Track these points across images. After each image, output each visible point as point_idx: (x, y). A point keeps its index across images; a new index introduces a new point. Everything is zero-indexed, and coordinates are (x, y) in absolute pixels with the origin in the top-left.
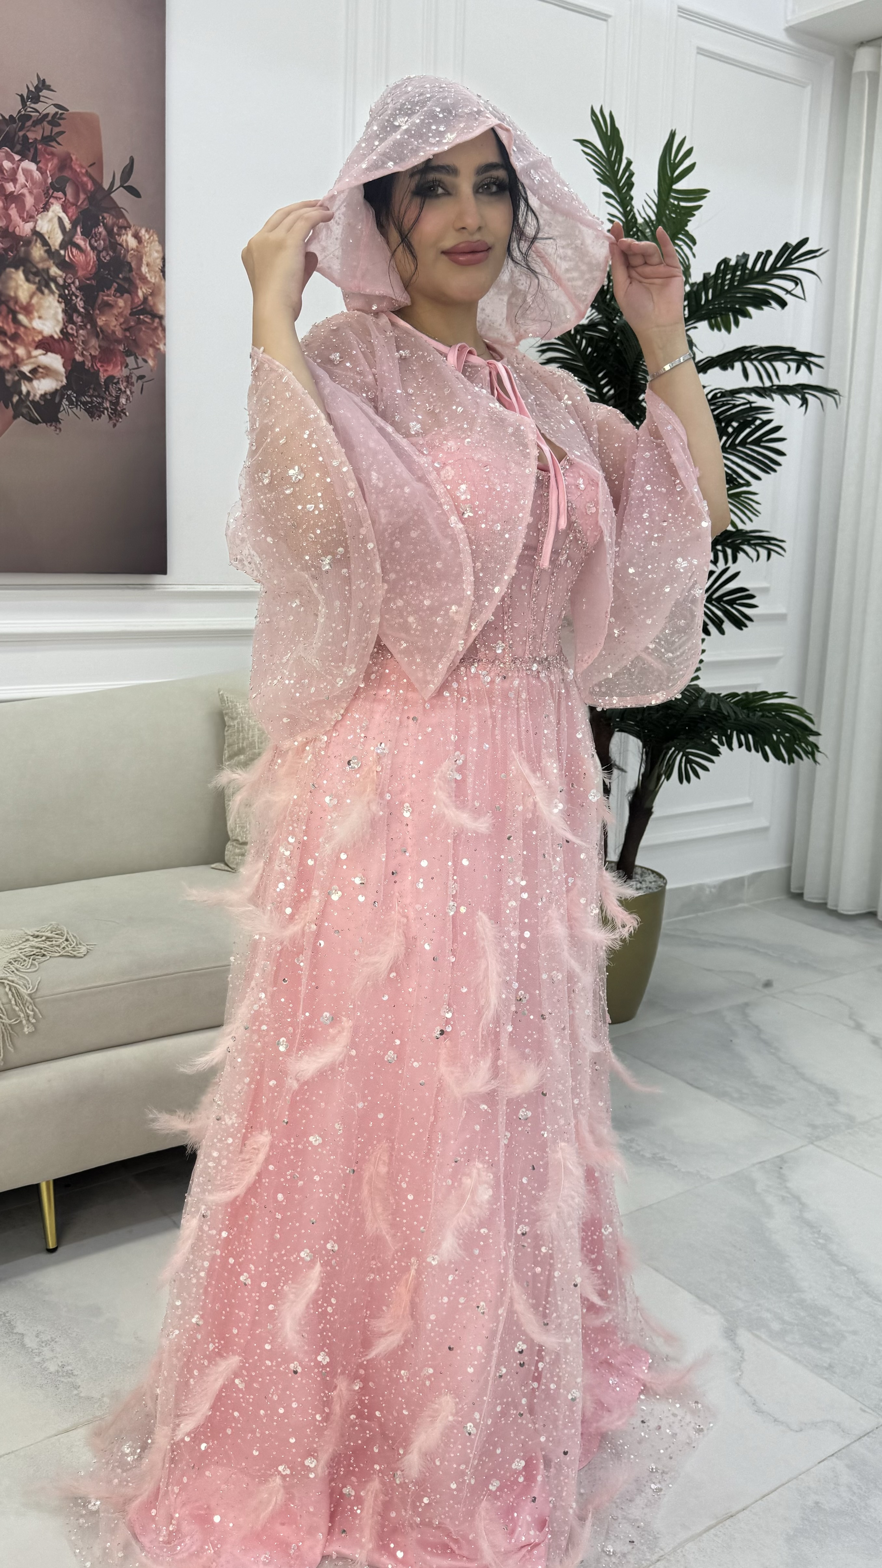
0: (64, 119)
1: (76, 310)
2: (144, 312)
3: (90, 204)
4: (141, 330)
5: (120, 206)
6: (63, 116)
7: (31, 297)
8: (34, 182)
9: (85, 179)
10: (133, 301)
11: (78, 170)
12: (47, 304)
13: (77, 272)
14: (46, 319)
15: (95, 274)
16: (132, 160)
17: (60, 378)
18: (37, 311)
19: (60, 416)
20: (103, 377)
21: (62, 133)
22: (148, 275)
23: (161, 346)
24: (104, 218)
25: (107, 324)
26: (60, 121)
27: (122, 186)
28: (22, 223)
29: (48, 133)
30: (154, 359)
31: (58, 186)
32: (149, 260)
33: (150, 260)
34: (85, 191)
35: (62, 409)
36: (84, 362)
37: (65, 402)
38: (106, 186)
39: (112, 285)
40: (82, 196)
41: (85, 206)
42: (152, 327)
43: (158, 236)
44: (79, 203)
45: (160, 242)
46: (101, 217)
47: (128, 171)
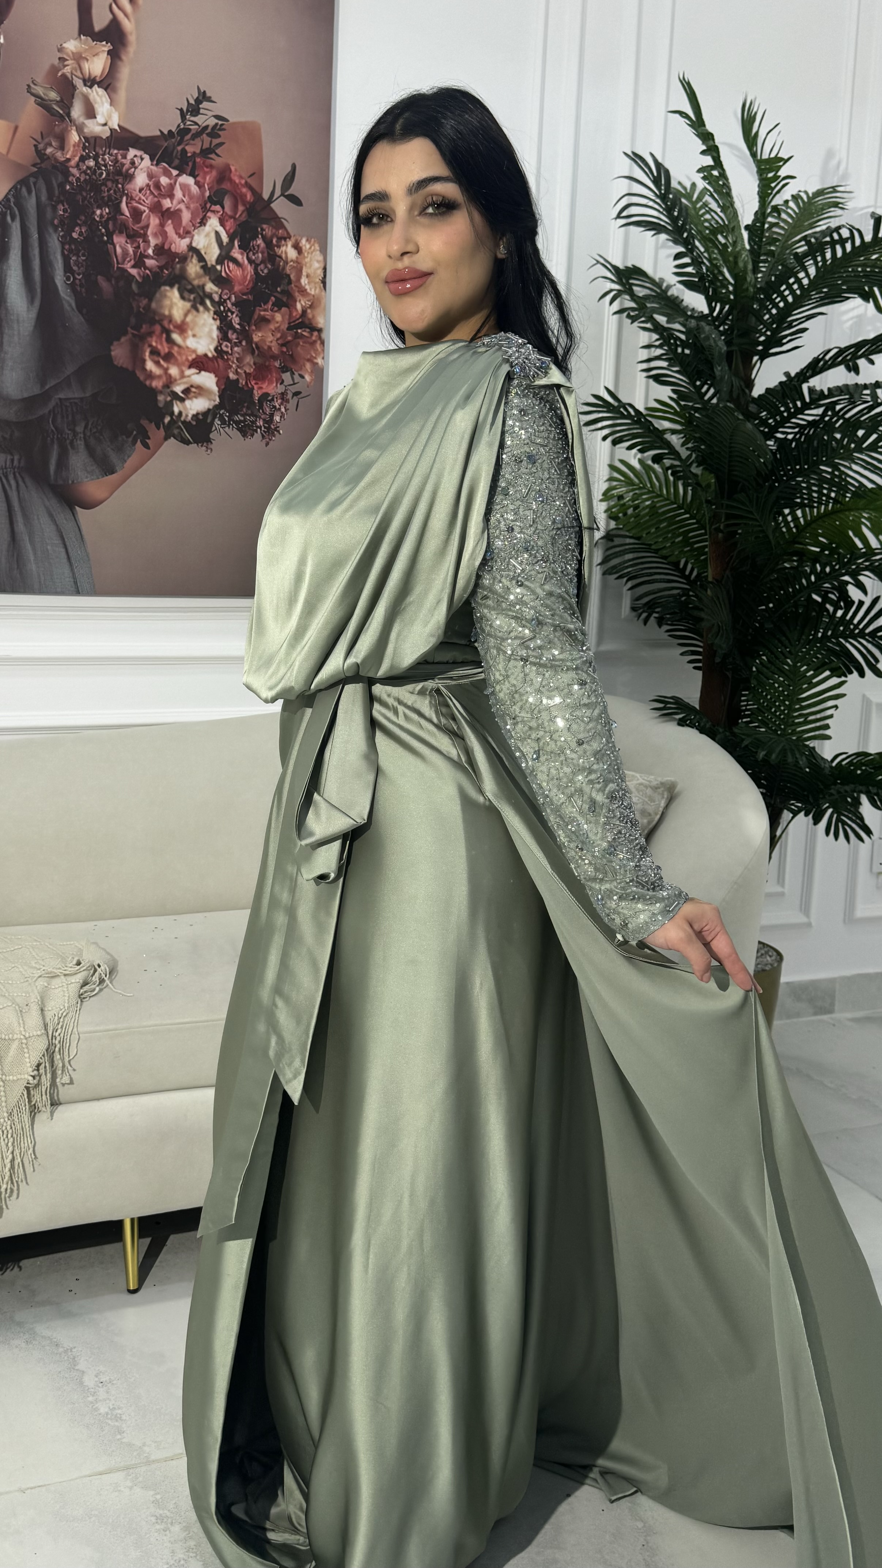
0: (224, 130)
1: (230, 326)
2: (302, 325)
3: (249, 215)
4: (299, 344)
5: (280, 216)
6: (224, 127)
7: (186, 315)
8: (191, 197)
9: (244, 190)
10: (290, 315)
11: (237, 181)
12: (202, 322)
13: (233, 288)
14: (200, 337)
15: (253, 288)
16: (294, 167)
17: (213, 398)
18: (192, 330)
19: (211, 436)
20: (257, 394)
21: (224, 143)
22: (307, 287)
23: (319, 361)
24: (262, 230)
25: (263, 340)
26: (220, 133)
27: (282, 195)
28: (177, 240)
29: (206, 145)
30: (312, 373)
31: (216, 198)
32: (309, 271)
33: (311, 271)
34: (244, 203)
35: (214, 428)
36: (237, 380)
37: (217, 422)
38: (266, 196)
39: (270, 298)
40: (241, 208)
41: (244, 218)
42: (311, 341)
43: (319, 246)
44: (237, 216)
45: (321, 251)
46: (259, 229)
47: (289, 179)
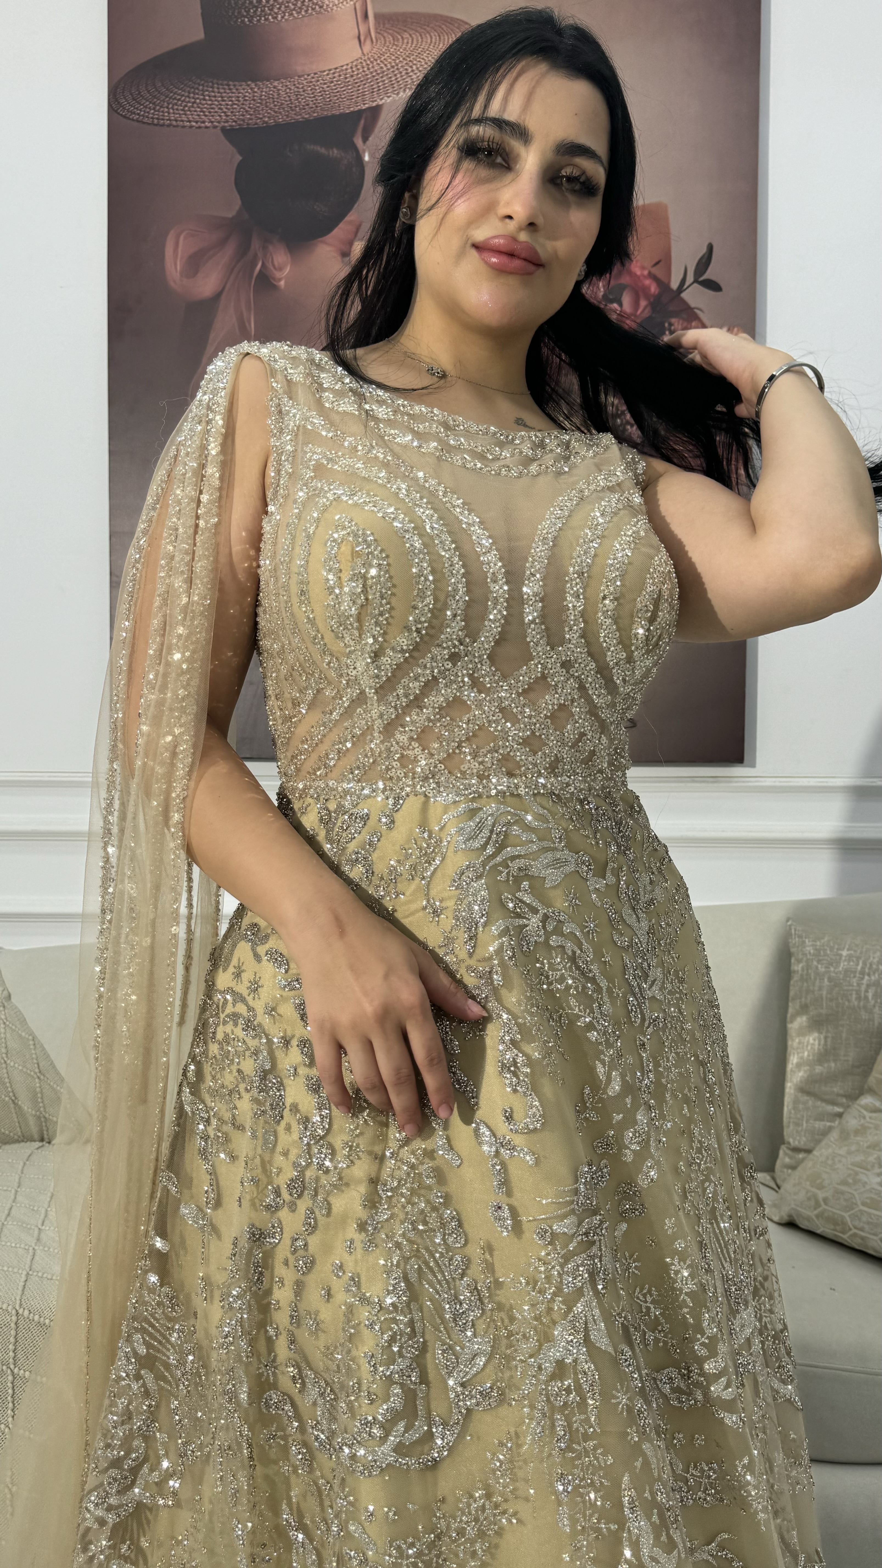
3: (654, 310)
5: (692, 304)
9: (647, 282)
11: (639, 273)
16: (710, 248)
24: (671, 324)
27: (696, 281)
31: (612, 296)
34: (647, 296)
38: (674, 285)
40: (643, 303)
41: (647, 313)
44: (639, 312)
46: (666, 325)
47: (705, 262)
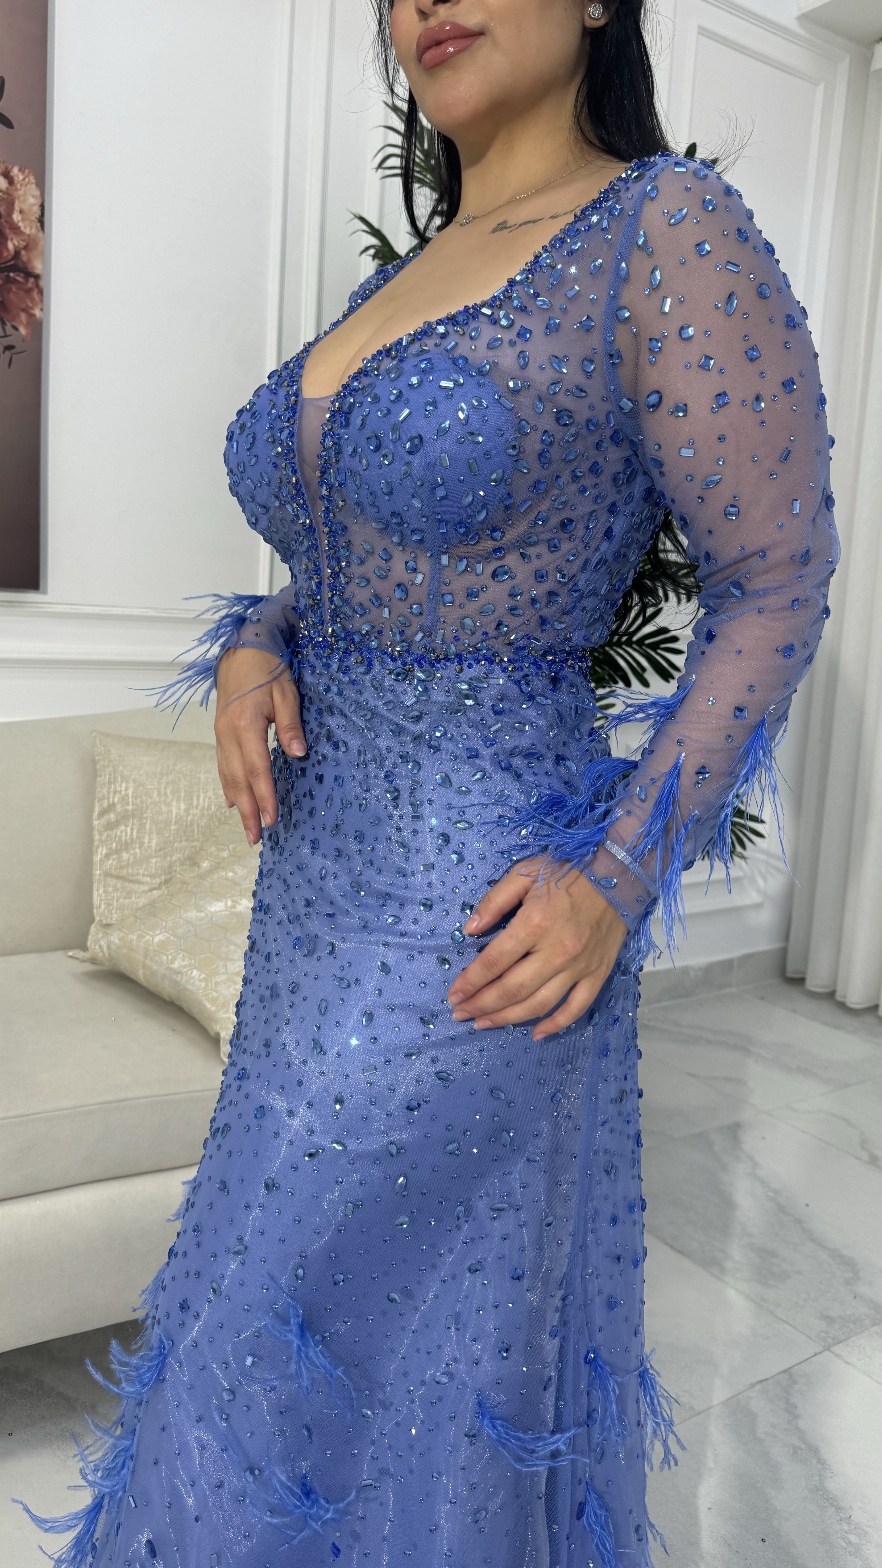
2: (15, 268)
4: (10, 290)
10: (1, 255)
16: (3, 81)
22: (20, 224)
23: (37, 312)
30: (27, 326)
32: (23, 206)
33: (25, 207)
42: (27, 288)
43: (35, 178)
45: (37, 185)
